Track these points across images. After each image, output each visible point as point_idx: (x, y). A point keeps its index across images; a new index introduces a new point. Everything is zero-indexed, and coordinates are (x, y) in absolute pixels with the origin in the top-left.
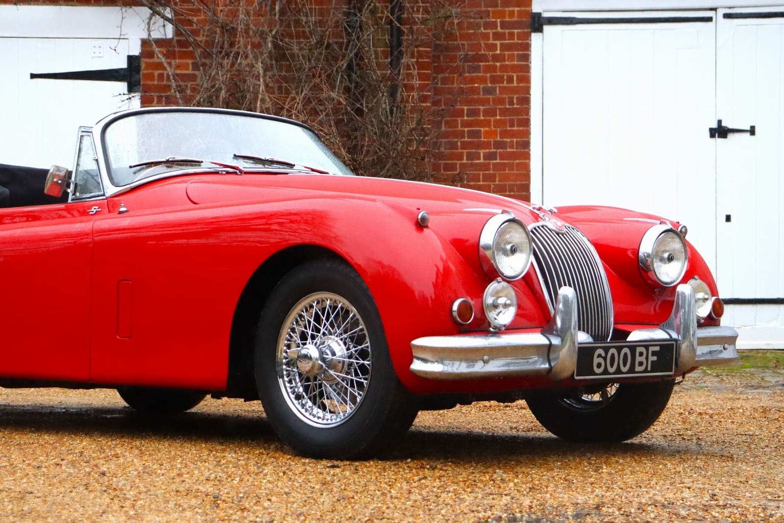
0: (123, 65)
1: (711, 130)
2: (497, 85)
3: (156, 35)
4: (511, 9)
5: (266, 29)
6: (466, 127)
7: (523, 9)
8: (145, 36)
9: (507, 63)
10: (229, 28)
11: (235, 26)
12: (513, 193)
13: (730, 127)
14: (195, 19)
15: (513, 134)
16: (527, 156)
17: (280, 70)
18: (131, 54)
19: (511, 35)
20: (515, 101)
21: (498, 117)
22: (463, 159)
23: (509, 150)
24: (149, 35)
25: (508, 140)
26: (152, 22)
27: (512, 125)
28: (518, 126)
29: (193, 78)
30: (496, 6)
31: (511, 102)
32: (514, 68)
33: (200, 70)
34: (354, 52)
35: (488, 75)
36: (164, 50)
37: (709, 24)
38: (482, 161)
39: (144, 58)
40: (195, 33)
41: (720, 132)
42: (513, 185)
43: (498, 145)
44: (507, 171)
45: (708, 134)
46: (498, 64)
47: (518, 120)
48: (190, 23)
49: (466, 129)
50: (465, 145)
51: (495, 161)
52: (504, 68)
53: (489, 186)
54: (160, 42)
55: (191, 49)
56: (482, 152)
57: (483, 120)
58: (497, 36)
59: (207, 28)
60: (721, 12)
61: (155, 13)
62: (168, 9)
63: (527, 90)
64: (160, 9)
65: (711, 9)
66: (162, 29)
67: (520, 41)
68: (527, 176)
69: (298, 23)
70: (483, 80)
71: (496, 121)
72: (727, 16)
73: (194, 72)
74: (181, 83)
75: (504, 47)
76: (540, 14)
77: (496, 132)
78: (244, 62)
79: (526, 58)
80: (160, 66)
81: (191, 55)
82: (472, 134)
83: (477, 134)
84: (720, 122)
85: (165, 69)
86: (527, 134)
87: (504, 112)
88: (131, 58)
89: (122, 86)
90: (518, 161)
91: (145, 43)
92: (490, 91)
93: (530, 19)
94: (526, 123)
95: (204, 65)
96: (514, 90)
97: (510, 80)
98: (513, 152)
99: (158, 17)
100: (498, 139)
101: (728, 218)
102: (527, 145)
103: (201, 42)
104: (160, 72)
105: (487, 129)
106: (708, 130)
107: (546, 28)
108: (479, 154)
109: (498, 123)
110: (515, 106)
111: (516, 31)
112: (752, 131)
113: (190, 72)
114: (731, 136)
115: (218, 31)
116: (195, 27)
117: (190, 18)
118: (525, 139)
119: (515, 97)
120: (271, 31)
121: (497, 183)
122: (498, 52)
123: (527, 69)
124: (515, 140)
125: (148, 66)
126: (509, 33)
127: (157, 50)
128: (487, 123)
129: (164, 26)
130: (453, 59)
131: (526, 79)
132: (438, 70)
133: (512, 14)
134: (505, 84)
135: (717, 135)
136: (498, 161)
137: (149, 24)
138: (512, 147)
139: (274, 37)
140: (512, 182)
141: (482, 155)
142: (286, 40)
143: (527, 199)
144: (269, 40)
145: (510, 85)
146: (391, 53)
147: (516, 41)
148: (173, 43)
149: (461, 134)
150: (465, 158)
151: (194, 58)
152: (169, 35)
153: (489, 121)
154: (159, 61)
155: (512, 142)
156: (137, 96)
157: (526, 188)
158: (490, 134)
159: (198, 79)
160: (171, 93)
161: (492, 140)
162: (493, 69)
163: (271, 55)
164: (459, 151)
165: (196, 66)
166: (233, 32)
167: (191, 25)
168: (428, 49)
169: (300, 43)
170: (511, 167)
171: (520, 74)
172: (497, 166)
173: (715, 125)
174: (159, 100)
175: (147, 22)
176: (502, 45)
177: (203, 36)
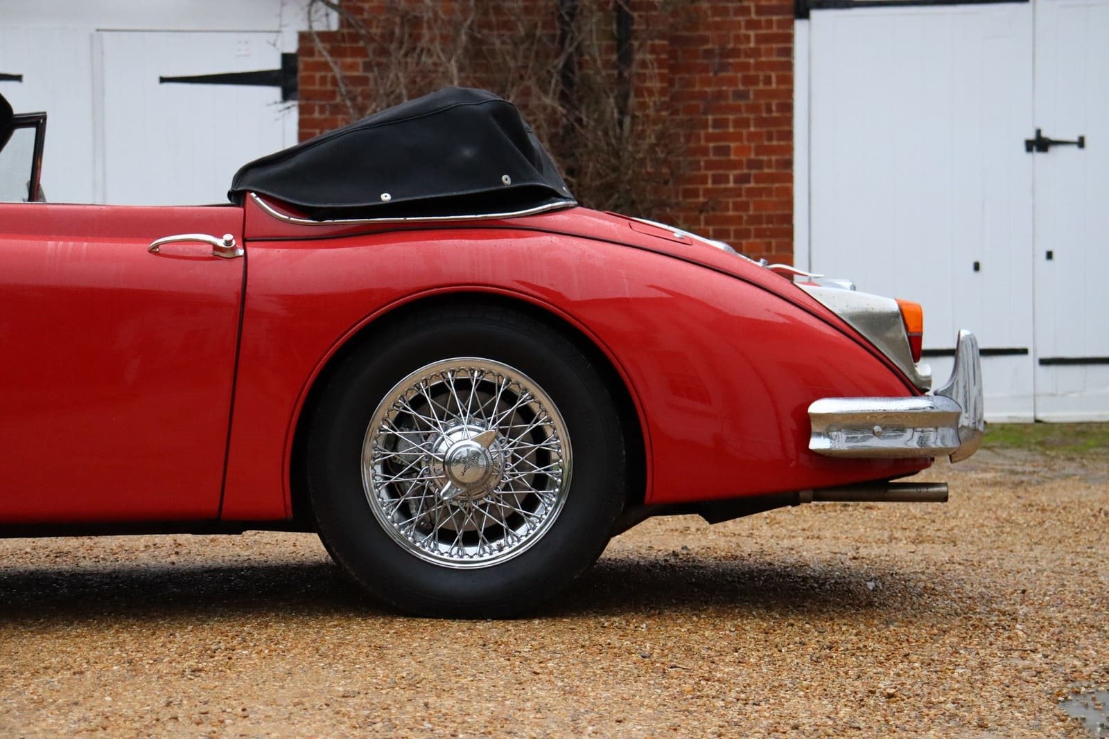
0: (276, 64)
1: (1027, 142)
2: (751, 88)
3: (319, 27)
5: (458, 16)
6: (711, 141)
8: (304, 28)
9: (763, 59)
10: (409, 17)
11: (418, 14)
12: (771, 226)
13: (1053, 138)
14: (366, 6)
15: (770, 151)
16: (790, 178)
17: (475, 72)
18: (285, 51)
19: (769, 24)
20: (774, 108)
21: (752, 129)
22: (706, 183)
23: (766, 170)
24: (310, 27)
25: (766, 158)
26: (313, 9)
27: (770, 138)
28: (779, 139)
29: (363, 81)
31: (769, 110)
32: (772, 66)
33: (372, 71)
34: (575, 44)
35: (740, 75)
36: (328, 46)
37: (1025, 5)
38: (731, 185)
39: (304, 55)
40: (367, 23)
41: (1039, 144)
42: (771, 216)
43: (752, 164)
44: (764, 198)
45: (1023, 147)
46: (752, 61)
47: (778, 132)
48: (360, 10)
49: (711, 145)
50: (710, 165)
51: (748, 186)
52: (759, 66)
53: (740, 218)
54: (326, 36)
55: (361, 44)
56: (732, 174)
57: (734, 133)
58: (751, 25)
59: (382, 17)
63: (789, 93)
66: (324, 19)
67: (781, 31)
68: (789, 204)
69: (498, 11)
70: (731, 81)
71: (749, 134)
73: (365, 74)
74: (351, 88)
75: (759, 39)
77: (749, 148)
78: (430, 61)
79: (788, 52)
80: (325, 66)
81: (362, 52)
82: (719, 151)
83: (725, 151)
84: (1039, 132)
85: (331, 70)
86: (789, 149)
87: (760, 122)
88: (286, 58)
89: (275, 92)
90: (777, 185)
91: (304, 37)
92: (742, 95)
93: (792, 3)
94: (789, 135)
95: (379, 65)
96: (773, 94)
97: (768, 81)
98: (771, 174)
99: (320, 4)
100: (753, 156)
101: (1049, 255)
102: (789, 164)
103: (376, 34)
104: (323, 73)
105: (737, 144)
106: (1023, 143)
107: (814, 13)
108: (727, 176)
109: (751, 137)
110: (775, 114)
111: (775, 18)
112: (1081, 143)
113: (359, 73)
114: (1053, 150)
115: (398, 20)
116: (366, 16)
118: (787, 157)
119: (775, 102)
120: (466, 20)
121: (751, 212)
122: (752, 45)
123: (789, 66)
124: (774, 158)
125: (308, 67)
126: (766, 21)
127: (319, 45)
128: (737, 137)
129: (327, 15)
130: (694, 54)
131: (787, 80)
132: (674, 69)
134: (761, 86)
135: (1034, 148)
136: (752, 185)
137: (309, 13)
138: (770, 166)
139: (470, 27)
140: (771, 212)
141: (731, 178)
142: (485, 31)
143: (789, 234)
144: (463, 32)
145: (767, 88)
146: (619, 48)
147: (775, 30)
148: (339, 37)
149: (705, 151)
150: (710, 181)
151: (366, 55)
152: (334, 26)
153: (741, 134)
154: (322, 59)
155: (770, 161)
156: (293, 105)
157: (789, 219)
158: (740, 151)
159: (372, 83)
160: (338, 100)
161: (744, 159)
162: (745, 66)
163: (466, 50)
164: (703, 172)
165: (368, 67)
166: (416, 23)
167: (361, 14)
168: (665, 42)
169: (501, 36)
170: (769, 192)
171: (780, 73)
172: (750, 192)
173: (1032, 136)
174: (322, 110)
175: (306, 9)
176: (757, 36)
177: (377, 27)
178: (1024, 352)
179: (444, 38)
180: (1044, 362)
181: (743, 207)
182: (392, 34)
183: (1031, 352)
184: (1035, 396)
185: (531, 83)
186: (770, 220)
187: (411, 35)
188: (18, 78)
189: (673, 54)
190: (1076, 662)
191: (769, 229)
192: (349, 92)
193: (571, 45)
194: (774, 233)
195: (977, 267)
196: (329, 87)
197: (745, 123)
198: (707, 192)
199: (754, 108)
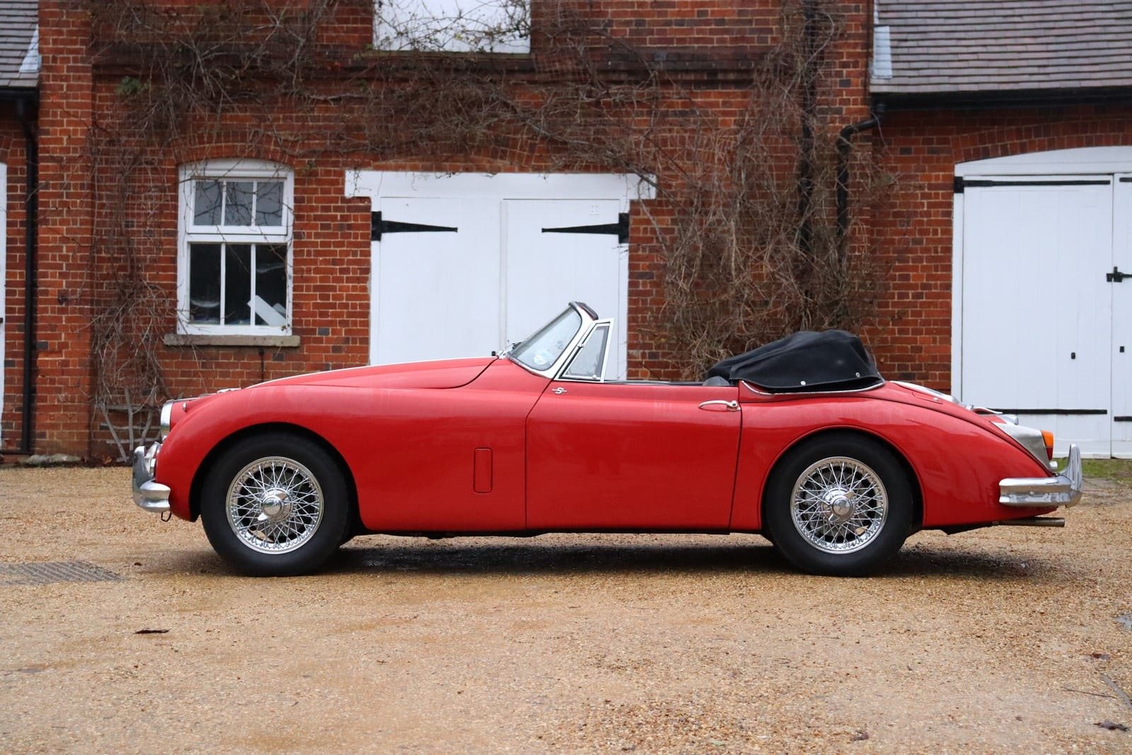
0: (616, 221)
1: (1108, 275)
2: (924, 237)
3: (644, 197)
4: (937, 173)
5: (735, 191)
6: (898, 271)
7: (947, 173)
8: (635, 197)
9: (932, 218)
10: (703, 192)
11: (707, 189)
12: (936, 327)
13: (1125, 273)
14: (674, 183)
15: (937, 278)
16: (950, 296)
17: (743, 226)
18: (621, 212)
19: (937, 195)
20: (939, 250)
21: (925, 264)
22: (894, 298)
23: (933, 291)
24: (638, 197)
25: (933, 282)
26: (640, 186)
27: (936, 270)
28: (942, 271)
29: (672, 231)
30: (924, 171)
31: (936, 252)
32: (938, 223)
33: (678, 225)
34: (811, 211)
35: (917, 228)
36: (649, 208)
37: (1107, 186)
38: (910, 299)
39: (633, 215)
40: (675, 194)
41: (1116, 276)
42: (937, 320)
43: (924, 286)
44: (932, 309)
45: (1105, 279)
46: (925, 219)
47: (942, 266)
48: (670, 186)
49: (897, 273)
50: (896, 287)
51: (921, 300)
52: (930, 223)
53: (917, 321)
54: (648, 202)
55: (670, 207)
56: (910, 293)
57: (913, 266)
58: (924, 196)
60: (1117, 177)
61: (643, 179)
62: (655, 177)
63: (950, 240)
64: (645, 176)
65: (1109, 174)
66: (647, 192)
67: (944, 201)
68: (949, 312)
69: (759, 186)
70: (912, 232)
71: (923, 267)
72: (1123, 180)
73: (673, 226)
74: (664, 236)
75: (930, 206)
76: (961, 178)
77: (922, 276)
79: (950, 214)
80: (648, 222)
81: (671, 213)
82: (902, 277)
83: (907, 277)
84: (1116, 268)
85: (651, 224)
86: (949, 277)
87: (930, 259)
88: (622, 216)
89: (614, 238)
90: (940, 300)
91: (632, 203)
92: (919, 242)
93: (952, 182)
94: (949, 268)
95: (682, 221)
96: (940, 241)
97: (935, 232)
98: (937, 293)
99: (645, 183)
100: (925, 281)
101: (1122, 349)
102: (949, 286)
103: (681, 202)
104: (646, 226)
105: (915, 273)
106: (1105, 275)
107: (967, 189)
108: (908, 294)
110: (939, 254)
111: (940, 192)
113: (669, 226)
114: (1125, 281)
115: (695, 193)
116: (673, 190)
117: (670, 182)
118: (948, 282)
119: (940, 246)
120: (739, 194)
121: (923, 318)
122: (925, 209)
123: (950, 223)
124: (939, 282)
125: (636, 222)
126: (935, 194)
127: (645, 208)
128: (915, 269)
129: (649, 189)
130: (887, 215)
131: (948, 232)
132: (874, 225)
133: (937, 177)
134: (931, 236)
135: (1113, 279)
136: (924, 300)
137: (638, 188)
138: (936, 288)
139: (742, 199)
140: (936, 318)
141: (910, 295)
142: (751, 201)
143: (949, 332)
144: (738, 201)
145: (936, 237)
146: (839, 212)
147: (940, 200)
148: (656, 203)
149: (893, 278)
150: (896, 297)
151: (673, 214)
152: (653, 196)
153: (918, 267)
154: (645, 217)
155: (936, 284)
156: (626, 246)
157: (948, 322)
158: (918, 277)
159: (676, 232)
160: (655, 243)
161: (919, 282)
162: (921, 223)
163: (740, 213)
164: (891, 291)
165: (674, 222)
166: (706, 194)
167: (671, 188)
168: (868, 208)
169: (762, 203)
170: (935, 305)
171: (944, 227)
172: (922, 304)
173: (1111, 271)
174: (644, 249)
175: (637, 186)
176: (928, 203)
177: (682, 197)
178: (1105, 412)
179: (725, 205)
180: (1117, 419)
181: (919, 314)
182: (692, 203)
183: (1108, 412)
184: (1111, 441)
185: (783, 236)
186: (936, 323)
187: (703, 204)
188: (455, 230)
189: (873, 216)
190: (1124, 603)
191: (936, 329)
192: (663, 238)
193: (808, 212)
194: (939, 332)
195: (1073, 356)
196: (649, 235)
197: (921, 259)
198: (895, 304)
199: (927, 250)
